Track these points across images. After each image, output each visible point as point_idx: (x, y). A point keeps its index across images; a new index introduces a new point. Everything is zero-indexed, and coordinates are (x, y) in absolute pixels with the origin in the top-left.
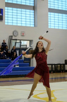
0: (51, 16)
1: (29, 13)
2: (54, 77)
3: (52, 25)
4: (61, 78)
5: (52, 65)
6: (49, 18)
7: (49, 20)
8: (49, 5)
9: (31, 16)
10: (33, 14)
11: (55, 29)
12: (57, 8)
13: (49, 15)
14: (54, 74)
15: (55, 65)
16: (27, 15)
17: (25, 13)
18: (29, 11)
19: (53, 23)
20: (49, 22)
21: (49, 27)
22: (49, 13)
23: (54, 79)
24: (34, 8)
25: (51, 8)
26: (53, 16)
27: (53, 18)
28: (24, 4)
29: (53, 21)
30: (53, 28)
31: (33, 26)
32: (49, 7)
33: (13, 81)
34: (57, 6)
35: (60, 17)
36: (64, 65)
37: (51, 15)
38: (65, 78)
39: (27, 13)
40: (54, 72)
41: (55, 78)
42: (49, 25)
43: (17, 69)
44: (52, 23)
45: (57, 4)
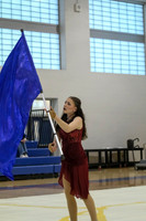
0: (97, 45)
1: (48, 40)
2: (104, 178)
3: (97, 65)
4: (119, 179)
5: (100, 151)
6: (92, 50)
7: (92, 55)
8: (91, 22)
9: (53, 46)
10: (57, 41)
11: (104, 73)
12: (109, 29)
13: (92, 45)
14: (106, 170)
15: (106, 151)
16: (43, 45)
17: (38, 39)
18: (47, 35)
19: (101, 60)
20: (92, 60)
21: (93, 70)
22: (92, 40)
23: (104, 183)
24: (59, 29)
25: (96, 27)
26: (101, 46)
27: (101, 51)
28: (38, 20)
29: (101, 55)
30: (101, 71)
31: (57, 68)
32: (91, 27)
33: (15, 188)
34: (109, 24)
35: (114, 47)
36: (126, 151)
37: (97, 43)
38: (128, 179)
39: (43, 40)
40: (104, 167)
41: (107, 180)
42: (92, 65)
43: (25, 162)
44: (97, 60)
45: (108, 19)
